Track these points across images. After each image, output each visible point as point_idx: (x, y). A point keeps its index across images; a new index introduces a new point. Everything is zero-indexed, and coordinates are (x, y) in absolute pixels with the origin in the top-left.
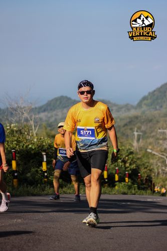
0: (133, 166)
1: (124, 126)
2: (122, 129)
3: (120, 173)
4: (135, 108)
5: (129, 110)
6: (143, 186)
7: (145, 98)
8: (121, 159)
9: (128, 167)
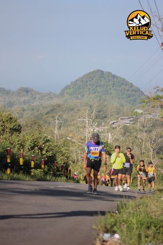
0: (50, 154)
1: (46, 114)
2: (45, 117)
3: (37, 160)
4: (58, 97)
5: (51, 98)
6: (58, 173)
7: (67, 87)
8: (37, 146)
9: (44, 154)
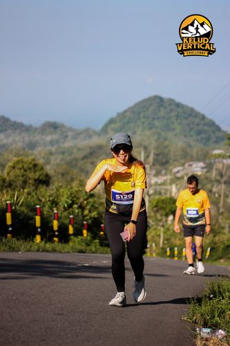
0: (94, 214)
1: (83, 159)
3: (76, 223)
4: (99, 134)
7: (112, 121)
8: (77, 204)
9: (87, 216)
